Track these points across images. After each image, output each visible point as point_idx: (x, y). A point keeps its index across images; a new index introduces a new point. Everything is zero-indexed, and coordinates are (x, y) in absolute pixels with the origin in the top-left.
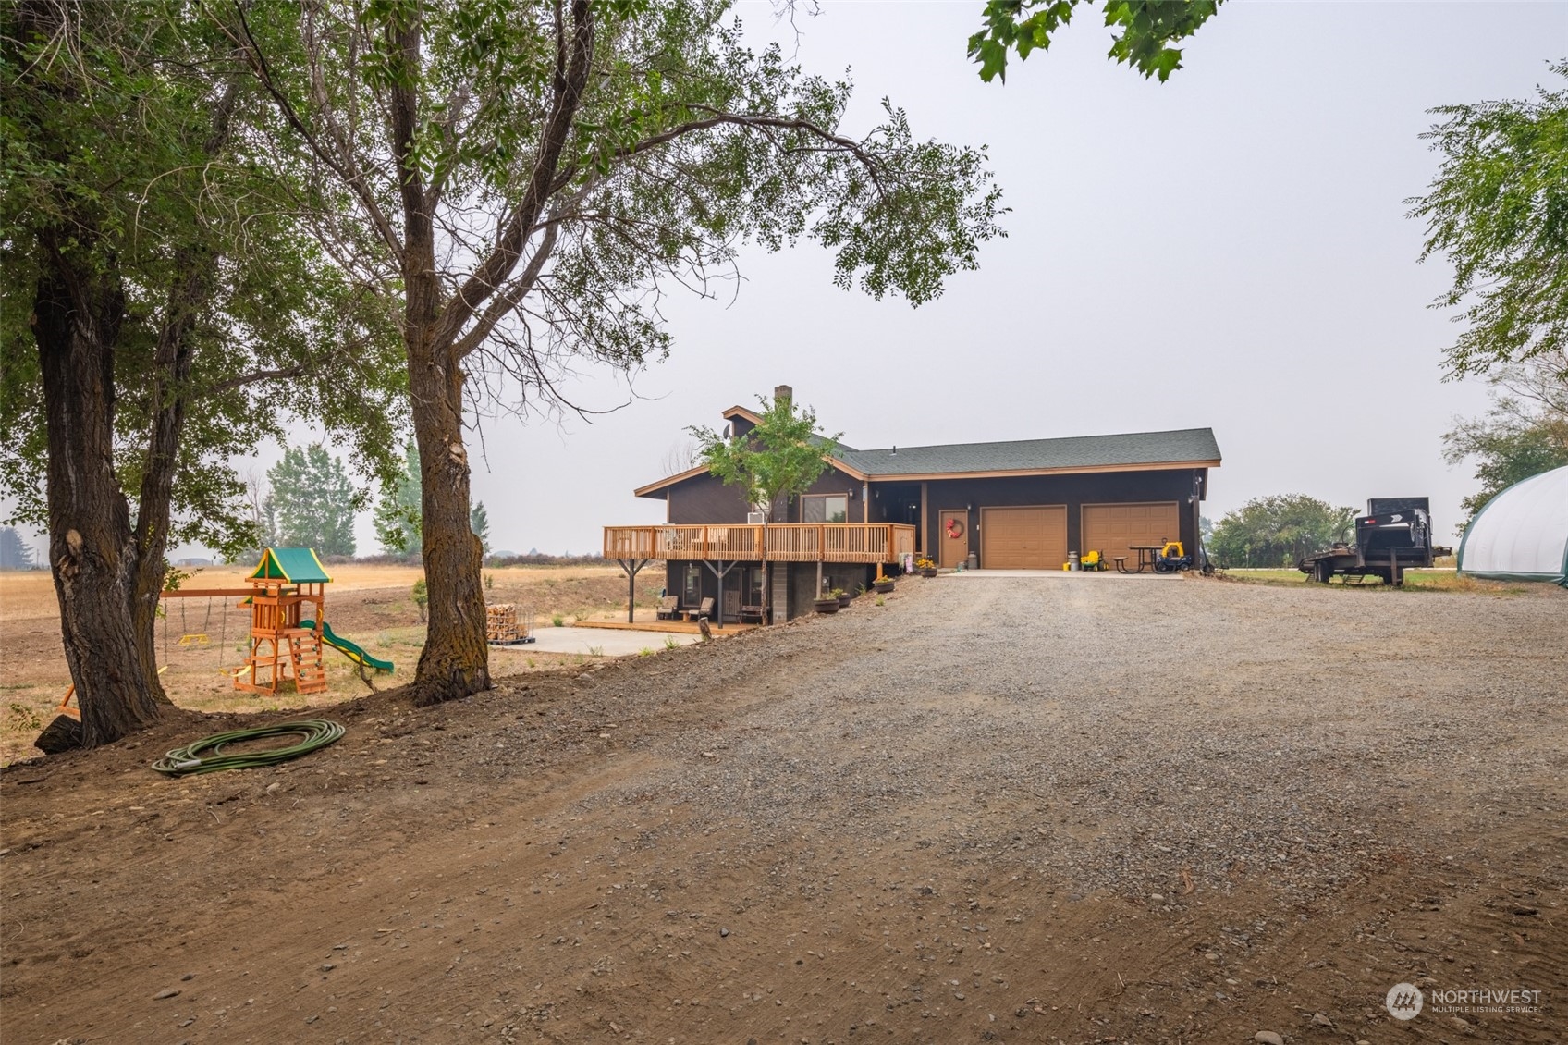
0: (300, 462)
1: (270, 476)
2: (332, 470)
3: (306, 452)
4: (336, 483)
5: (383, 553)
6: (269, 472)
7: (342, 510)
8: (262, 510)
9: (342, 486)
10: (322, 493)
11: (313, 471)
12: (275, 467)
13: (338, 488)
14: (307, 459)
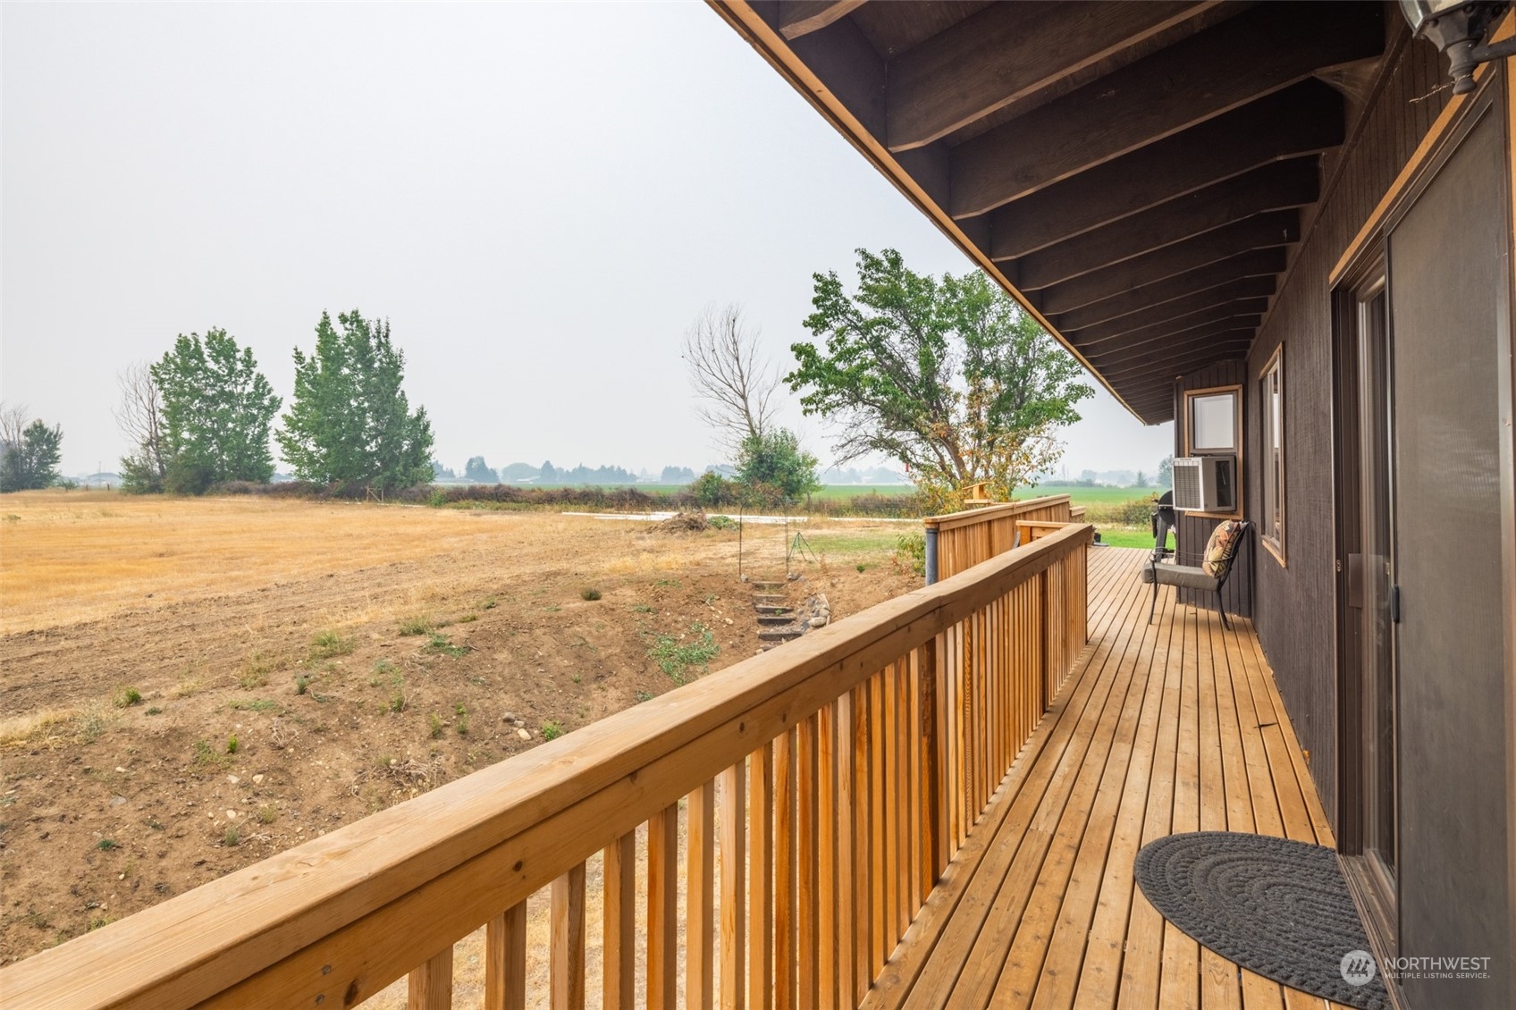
0: (198, 353)
1: (156, 374)
2: (239, 366)
3: (203, 340)
4: (245, 383)
5: (293, 479)
6: (153, 367)
7: (254, 419)
8: (165, 421)
9: (256, 387)
10: (229, 397)
11: (211, 365)
12: (161, 362)
13: (250, 388)
14: (206, 351)
